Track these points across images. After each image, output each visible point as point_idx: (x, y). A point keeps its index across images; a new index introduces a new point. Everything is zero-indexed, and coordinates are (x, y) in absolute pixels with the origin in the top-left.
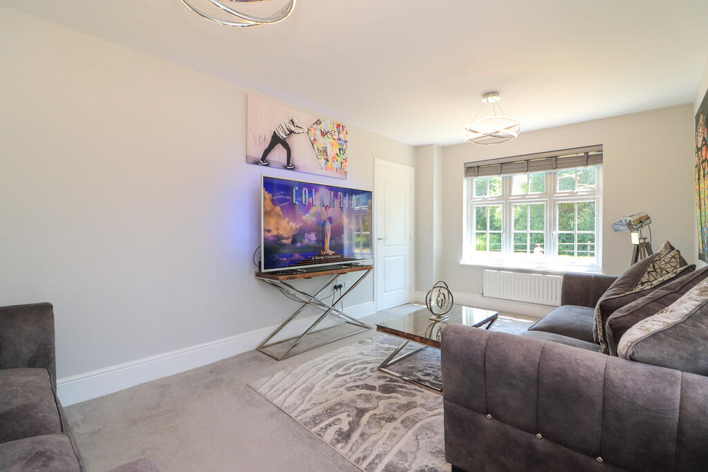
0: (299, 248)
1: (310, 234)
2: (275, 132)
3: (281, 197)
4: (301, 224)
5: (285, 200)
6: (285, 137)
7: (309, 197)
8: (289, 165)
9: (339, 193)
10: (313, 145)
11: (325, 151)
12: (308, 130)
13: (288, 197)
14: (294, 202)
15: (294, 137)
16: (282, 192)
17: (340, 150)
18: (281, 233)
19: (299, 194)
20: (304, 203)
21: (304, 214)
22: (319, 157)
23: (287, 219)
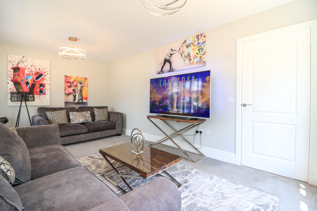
0: (162, 106)
1: (166, 100)
2: (165, 58)
3: (156, 85)
4: (163, 96)
5: (157, 86)
6: (169, 58)
7: (166, 83)
8: (171, 70)
9: (182, 78)
10: (182, 55)
11: (189, 55)
12: (179, 49)
13: (158, 85)
14: (160, 86)
15: (173, 56)
16: (156, 83)
17: (199, 50)
18: (155, 100)
19: (162, 83)
20: (164, 86)
21: (164, 91)
22: (185, 60)
23: (157, 94)
